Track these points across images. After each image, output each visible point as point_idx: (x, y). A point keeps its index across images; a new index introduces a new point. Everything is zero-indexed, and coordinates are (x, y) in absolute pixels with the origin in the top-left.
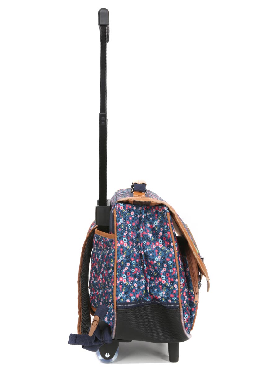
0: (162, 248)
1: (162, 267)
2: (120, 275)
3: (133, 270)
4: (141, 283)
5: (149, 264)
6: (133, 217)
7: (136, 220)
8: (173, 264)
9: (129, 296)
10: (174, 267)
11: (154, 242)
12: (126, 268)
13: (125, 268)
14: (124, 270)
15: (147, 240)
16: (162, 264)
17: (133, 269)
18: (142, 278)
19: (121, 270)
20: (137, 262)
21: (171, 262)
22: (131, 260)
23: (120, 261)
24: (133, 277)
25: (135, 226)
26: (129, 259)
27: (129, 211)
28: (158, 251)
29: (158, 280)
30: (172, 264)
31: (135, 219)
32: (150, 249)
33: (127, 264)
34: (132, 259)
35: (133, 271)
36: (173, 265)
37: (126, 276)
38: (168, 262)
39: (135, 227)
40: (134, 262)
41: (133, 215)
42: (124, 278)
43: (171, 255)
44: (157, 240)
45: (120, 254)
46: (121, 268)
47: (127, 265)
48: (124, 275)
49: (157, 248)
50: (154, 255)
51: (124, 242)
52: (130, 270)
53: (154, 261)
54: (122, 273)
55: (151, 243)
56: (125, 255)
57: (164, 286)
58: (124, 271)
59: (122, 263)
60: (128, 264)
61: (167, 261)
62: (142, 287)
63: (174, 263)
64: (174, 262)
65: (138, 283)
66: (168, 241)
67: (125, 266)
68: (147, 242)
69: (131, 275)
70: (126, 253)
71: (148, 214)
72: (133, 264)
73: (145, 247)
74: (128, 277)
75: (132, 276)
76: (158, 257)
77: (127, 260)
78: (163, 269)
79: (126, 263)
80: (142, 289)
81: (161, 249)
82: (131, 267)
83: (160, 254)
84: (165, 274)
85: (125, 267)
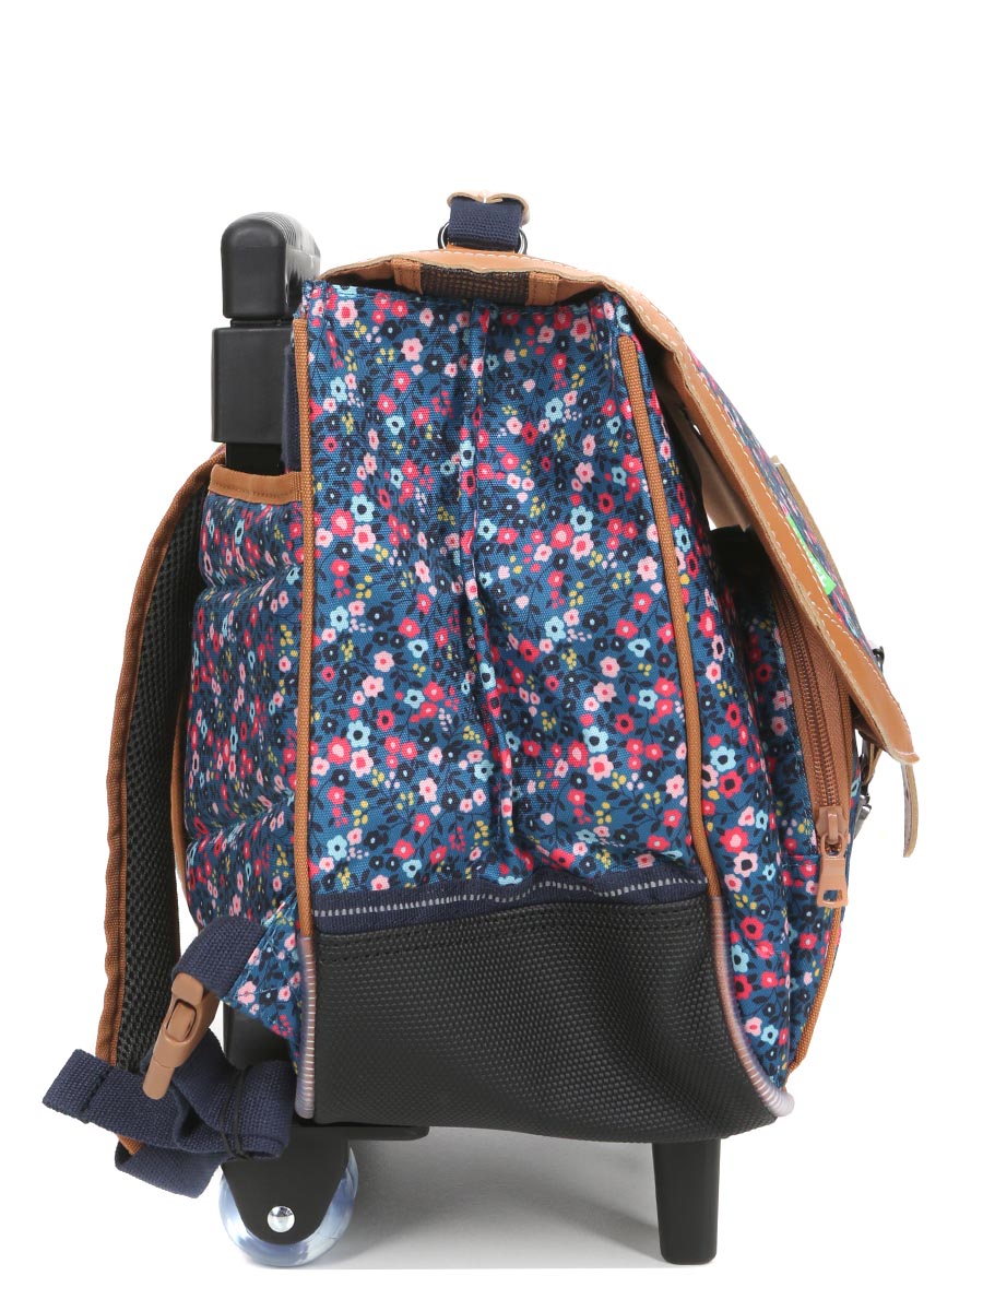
0: (590, 557)
1: (590, 676)
2: (335, 724)
3: (414, 698)
4: (465, 779)
5: (510, 663)
6: (418, 370)
7: (433, 391)
8: (656, 655)
9: (386, 857)
10: (662, 675)
11: (546, 525)
12: (373, 686)
13: (366, 684)
14: (358, 693)
15: (500, 516)
16: (592, 656)
17: (411, 692)
18: (468, 746)
19: (339, 692)
20: (435, 647)
21: (646, 643)
22: (401, 631)
23: (334, 638)
24: (415, 738)
25: (430, 428)
26: (386, 625)
27: (391, 337)
28: (567, 578)
29: (567, 756)
30: (649, 657)
31: (429, 384)
32: (518, 570)
33: (378, 657)
34: (409, 628)
35: (415, 705)
36: (660, 663)
37: (366, 731)
38: (623, 644)
39: (429, 436)
40: (418, 648)
41: (413, 363)
42: (355, 743)
43: (642, 602)
44: (563, 516)
45: (334, 593)
46: (339, 683)
47: (378, 666)
48: (357, 726)
49: (560, 559)
50: (541, 603)
51: (353, 524)
52: (398, 696)
53: (539, 638)
54: (343, 714)
55: (522, 535)
56: (362, 605)
57: (598, 793)
58: (358, 698)
59: (348, 653)
60: (384, 661)
61: (619, 640)
62: (470, 801)
63: (665, 649)
64: (666, 642)
65: (443, 777)
66: (630, 512)
67: (362, 669)
68: (501, 523)
69: (399, 729)
70: (368, 587)
71: (510, 356)
72: (415, 660)
73: (490, 557)
74: (382, 742)
75: (405, 733)
76: (567, 616)
77: (376, 636)
78: (595, 688)
79: (368, 649)
80: (470, 814)
81: (582, 565)
82: (400, 678)
83: (577, 600)
84: (606, 721)
85: (365, 676)
